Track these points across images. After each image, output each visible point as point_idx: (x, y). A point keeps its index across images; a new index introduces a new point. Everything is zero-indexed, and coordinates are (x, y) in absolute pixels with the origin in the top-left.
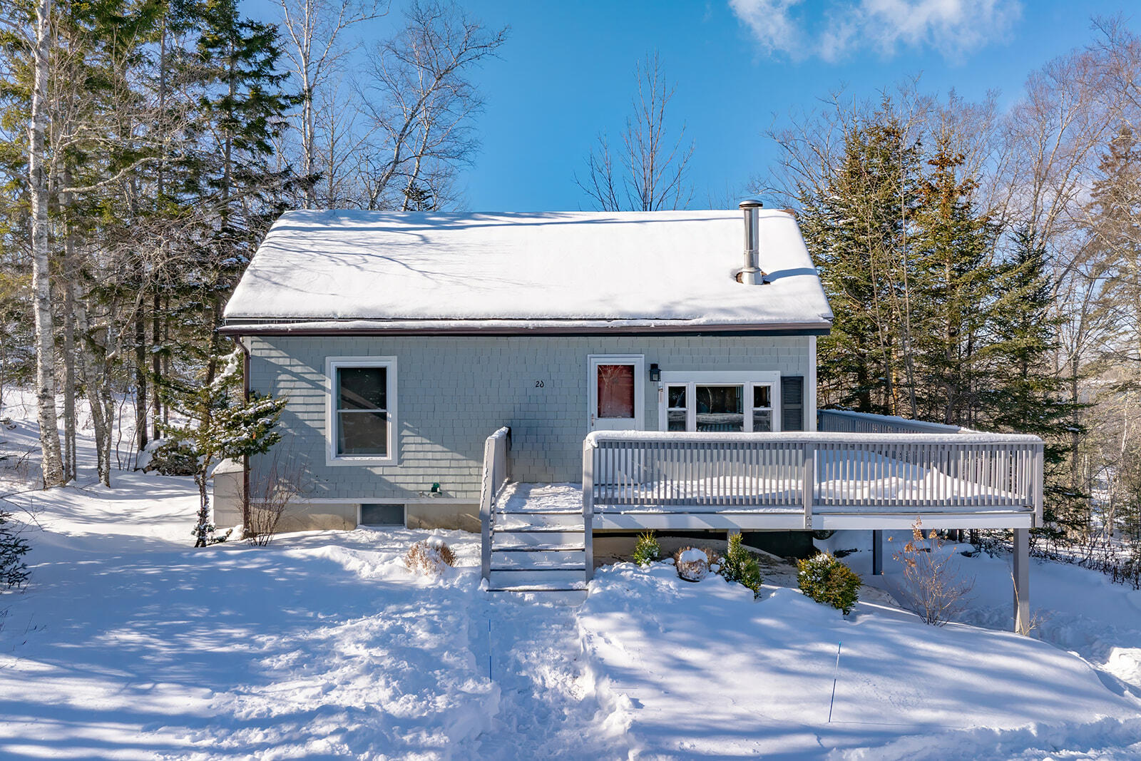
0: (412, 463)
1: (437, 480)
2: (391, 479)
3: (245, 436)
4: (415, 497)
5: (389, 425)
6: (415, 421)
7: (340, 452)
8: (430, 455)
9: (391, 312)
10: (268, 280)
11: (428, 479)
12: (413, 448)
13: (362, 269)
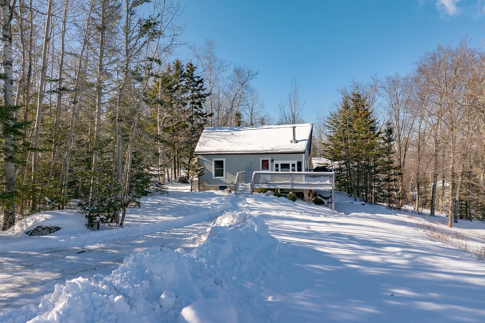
0: (228, 178)
1: (232, 181)
2: (224, 181)
3: (199, 173)
4: (228, 184)
5: (224, 171)
6: (229, 171)
7: (215, 176)
8: (231, 177)
9: (223, 150)
10: (202, 144)
11: (231, 181)
12: (228, 175)
13: (219, 141)
